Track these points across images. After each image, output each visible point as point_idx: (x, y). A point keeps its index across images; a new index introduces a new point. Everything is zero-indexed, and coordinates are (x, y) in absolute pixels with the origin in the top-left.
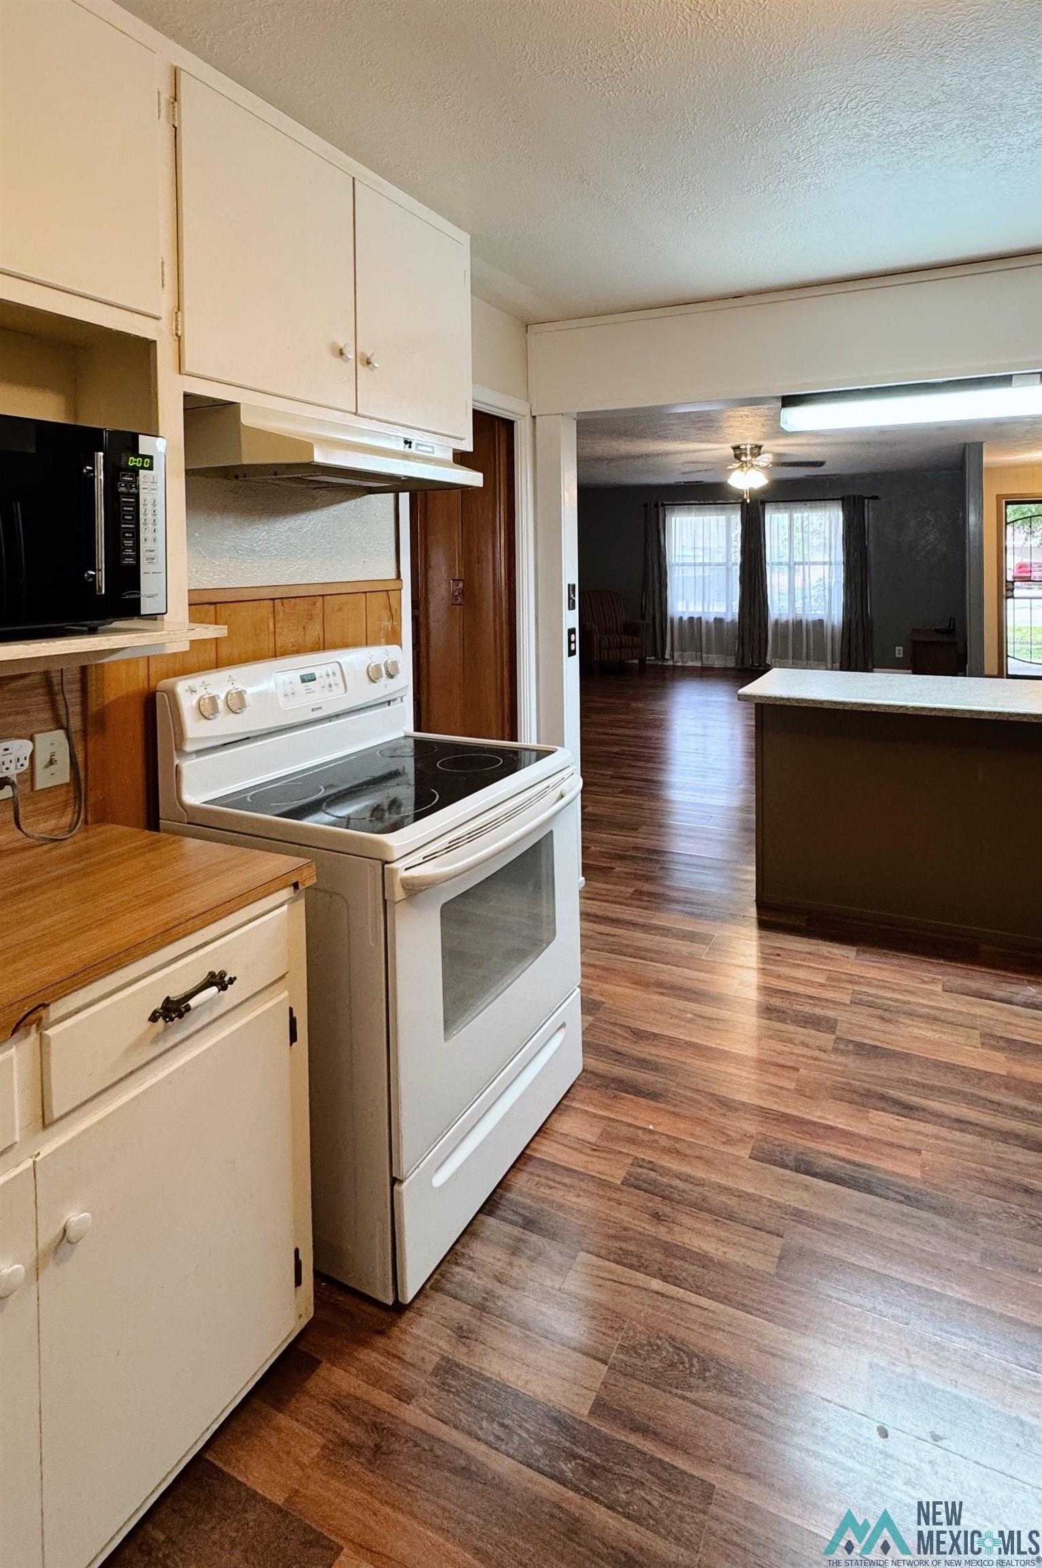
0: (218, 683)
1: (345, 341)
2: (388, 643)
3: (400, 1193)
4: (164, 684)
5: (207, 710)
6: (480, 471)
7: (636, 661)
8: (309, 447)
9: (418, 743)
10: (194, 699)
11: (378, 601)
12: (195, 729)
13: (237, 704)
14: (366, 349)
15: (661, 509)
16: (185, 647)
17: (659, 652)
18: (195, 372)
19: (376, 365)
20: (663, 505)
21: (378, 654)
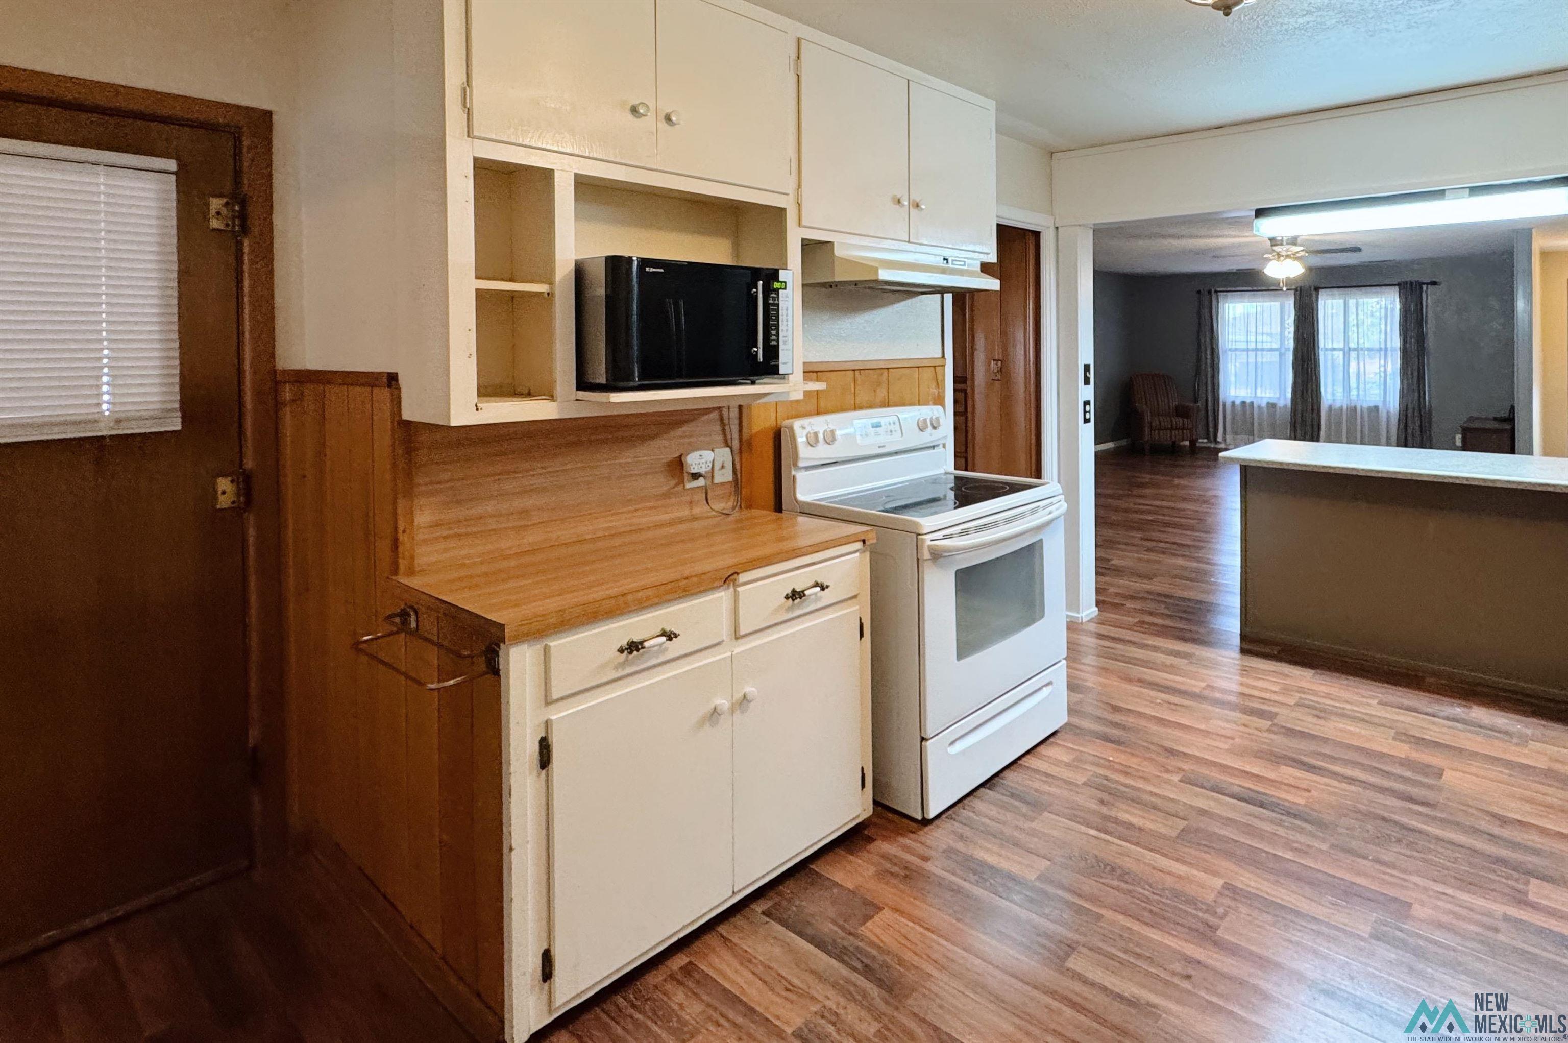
0: (819, 424)
1: (902, 193)
2: (935, 404)
3: (926, 747)
4: (787, 422)
5: (813, 441)
6: (997, 278)
7: (1187, 443)
8: (876, 270)
9: (957, 478)
10: (805, 433)
11: (928, 374)
12: (805, 453)
13: (830, 439)
14: (915, 196)
15: (1214, 296)
16: (800, 396)
17: (1212, 435)
18: (809, 225)
19: (923, 207)
20: (1216, 292)
21: (928, 412)
